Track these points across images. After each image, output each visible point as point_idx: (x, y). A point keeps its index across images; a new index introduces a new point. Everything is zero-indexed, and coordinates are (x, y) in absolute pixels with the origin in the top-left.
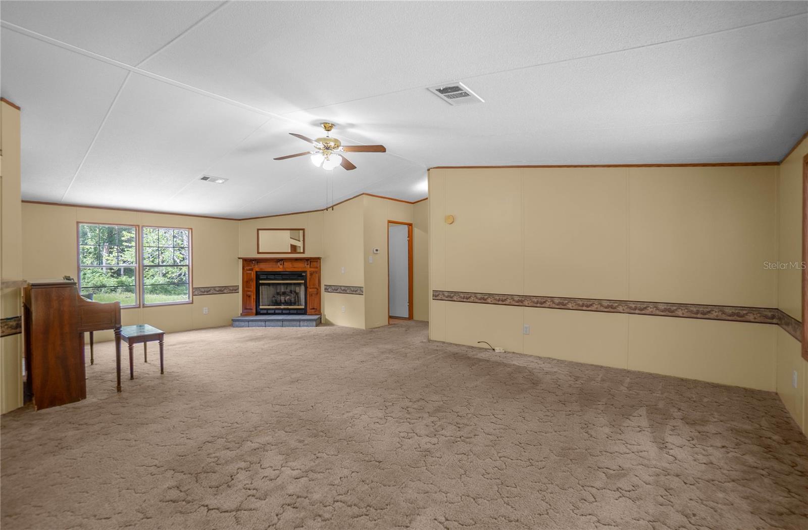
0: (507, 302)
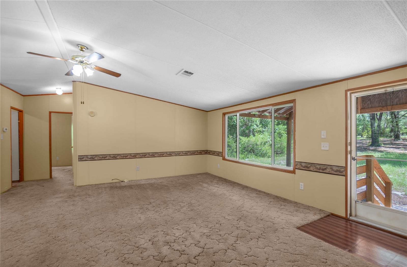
0: (128, 157)
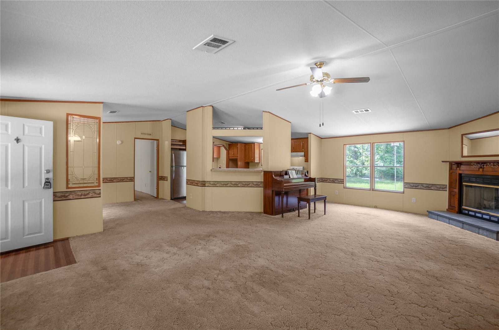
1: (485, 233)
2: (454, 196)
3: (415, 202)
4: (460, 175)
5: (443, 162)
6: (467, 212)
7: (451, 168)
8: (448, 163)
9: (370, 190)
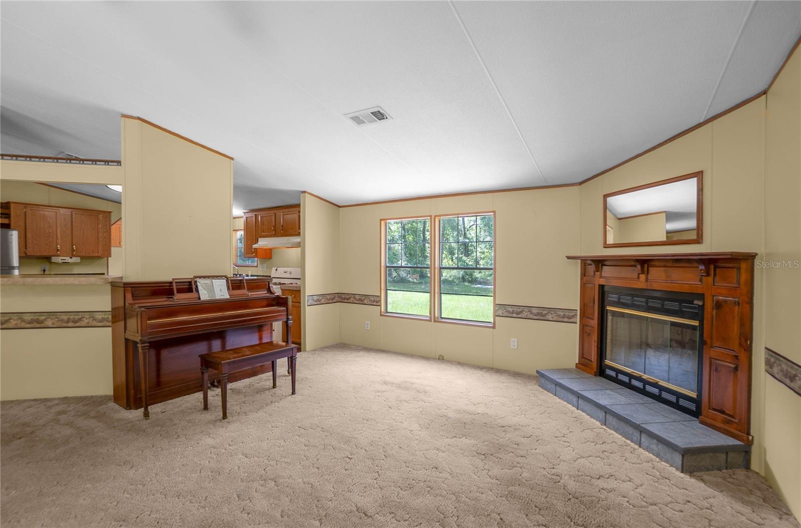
1: (654, 447)
2: (589, 334)
3: (516, 347)
4: (602, 287)
5: (569, 258)
6: (613, 374)
7: (584, 274)
8: (579, 261)
9: (430, 321)
